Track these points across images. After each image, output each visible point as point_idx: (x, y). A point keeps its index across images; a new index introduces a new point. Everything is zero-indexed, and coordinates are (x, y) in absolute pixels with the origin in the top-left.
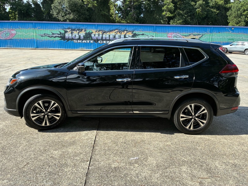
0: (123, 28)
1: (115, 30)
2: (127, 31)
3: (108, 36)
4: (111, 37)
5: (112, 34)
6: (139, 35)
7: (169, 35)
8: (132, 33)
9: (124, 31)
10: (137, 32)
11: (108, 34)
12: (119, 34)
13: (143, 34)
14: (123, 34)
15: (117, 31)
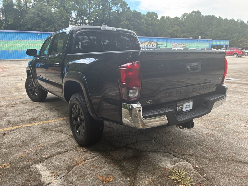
0: (151, 40)
1: (147, 41)
2: (153, 42)
3: (143, 46)
4: (145, 46)
5: (146, 44)
6: (160, 44)
7: (173, 44)
8: (156, 43)
9: (152, 42)
10: (158, 43)
11: (144, 44)
12: (149, 44)
13: (161, 44)
14: (152, 44)
15: (148, 42)
